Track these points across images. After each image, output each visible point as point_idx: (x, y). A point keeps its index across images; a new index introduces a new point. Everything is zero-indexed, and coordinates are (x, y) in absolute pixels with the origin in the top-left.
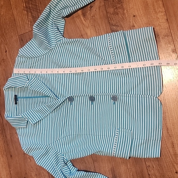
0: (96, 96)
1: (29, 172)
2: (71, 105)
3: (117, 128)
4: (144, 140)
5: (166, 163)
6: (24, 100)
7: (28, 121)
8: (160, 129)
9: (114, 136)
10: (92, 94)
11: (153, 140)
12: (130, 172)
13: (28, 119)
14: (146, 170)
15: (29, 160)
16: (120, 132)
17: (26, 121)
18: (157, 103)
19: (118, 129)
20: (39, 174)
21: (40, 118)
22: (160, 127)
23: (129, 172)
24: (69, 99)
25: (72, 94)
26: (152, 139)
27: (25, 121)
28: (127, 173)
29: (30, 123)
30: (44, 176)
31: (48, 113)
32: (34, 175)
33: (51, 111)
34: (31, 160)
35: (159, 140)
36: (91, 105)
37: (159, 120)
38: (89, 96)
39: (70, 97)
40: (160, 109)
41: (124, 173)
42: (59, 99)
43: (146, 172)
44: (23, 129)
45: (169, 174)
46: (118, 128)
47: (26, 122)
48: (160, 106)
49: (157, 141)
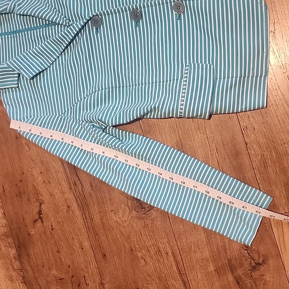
0: (144, 7)
1: (28, 170)
2: (97, 34)
3: (186, 63)
4: (236, 77)
5: (277, 117)
6: (8, 38)
7: (19, 74)
8: (265, 54)
9: (181, 79)
10: (136, 6)
11: (253, 77)
12: (212, 144)
13: (18, 70)
14: (241, 135)
15: (27, 148)
16: (192, 70)
17: (16, 74)
18: (259, 4)
19: (188, 66)
20: (47, 170)
21: (42, 67)
22: (265, 51)
23: (210, 143)
24: (93, 22)
25: (98, 11)
26: (251, 75)
27: (14, 74)
28: (207, 145)
29: (23, 76)
30: (55, 172)
31: (56, 56)
32: (38, 174)
33: (60, 51)
34: (29, 148)
35: (264, 75)
36: (136, 27)
37: (263, 38)
38: (129, 9)
39: (94, 16)
40: (264, 17)
41: (200, 146)
42: (74, 25)
43: (241, 139)
44: (12, 91)
45: (283, 137)
46: (188, 64)
47: (16, 77)
48: (264, 11)
49: (261, 76)
